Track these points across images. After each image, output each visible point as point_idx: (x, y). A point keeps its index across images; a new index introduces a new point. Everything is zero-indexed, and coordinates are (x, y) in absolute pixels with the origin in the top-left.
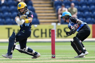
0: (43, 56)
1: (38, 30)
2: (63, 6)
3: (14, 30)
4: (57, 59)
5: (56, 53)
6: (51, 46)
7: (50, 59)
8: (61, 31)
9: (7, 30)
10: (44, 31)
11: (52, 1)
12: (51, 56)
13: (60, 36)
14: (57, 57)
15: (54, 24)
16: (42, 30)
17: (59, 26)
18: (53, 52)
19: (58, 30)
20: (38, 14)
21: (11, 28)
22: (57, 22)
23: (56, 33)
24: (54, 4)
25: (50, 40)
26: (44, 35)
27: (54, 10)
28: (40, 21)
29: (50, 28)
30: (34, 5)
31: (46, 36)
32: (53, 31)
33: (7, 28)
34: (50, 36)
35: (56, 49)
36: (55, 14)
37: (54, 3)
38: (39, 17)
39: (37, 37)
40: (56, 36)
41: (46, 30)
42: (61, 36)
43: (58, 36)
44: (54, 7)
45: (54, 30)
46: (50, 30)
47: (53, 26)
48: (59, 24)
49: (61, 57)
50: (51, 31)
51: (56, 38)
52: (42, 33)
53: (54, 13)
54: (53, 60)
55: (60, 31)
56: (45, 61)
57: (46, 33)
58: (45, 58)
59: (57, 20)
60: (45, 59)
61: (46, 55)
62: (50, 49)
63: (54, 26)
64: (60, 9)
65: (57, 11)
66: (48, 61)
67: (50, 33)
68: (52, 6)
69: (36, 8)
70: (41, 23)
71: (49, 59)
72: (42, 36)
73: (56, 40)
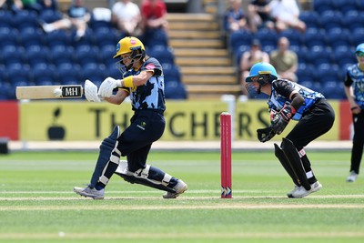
0: (197, 192)
1: (182, 114)
2: (255, 46)
3: (113, 117)
4: (238, 201)
5: (233, 182)
6: (219, 162)
7: (217, 201)
8: (249, 120)
9: (92, 116)
10: (199, 119)
11: (222, 33)
12: (220, 191)
13: (245, 133)
14: (236, 194)
15: (229, 99)
16: (193, 116)
17: (243, 105)
18: (226, 181)
19: (241, 116)
20: (183, 70)
21: (104, 110)
22: (238, 94)
23: (234, 125)
24: (230, 40)
25: (217, 144)
26: (199, 130)
27: (230, 56)
28: (189, 88)
29: (218, 110)
30: (172, 43)
31: (206, 134)
32: (226, 119)
33: (91, 110)
34: (217, 134)
35: (235, 171)
36: (231, 70)
37: (230, 36)
38: (185, 79)
39: (180, 136)
40: (234, 134)
41: (205, 116)
42: (250, 134)
43: (240, 134)
44: (230, 49)
45: (229, 117)
46: (217, 115)
47: (226, 105)
48: (243, 99)
49: (249, 194)
50: (219, 119)
51: (236, 140)
52: (194, 125)
53: (231, 65)
54: (225, 205)
55: (245, 120)
56: (202, 207)
57: (205, 124)
58: (203, 198)
59: (236, 88)
60: (202, 200)
61: (204, 188)
62: (218, 171)
63: (230, 105)
64: (246, 56)
65: (239, 60)
66: (211, 207)
67: (217, 125)
68: (224, 47)
69: (176, 52)
70: (191, 97)
71: (213, 200)
72: (193, 134)
73: (236, 144)
